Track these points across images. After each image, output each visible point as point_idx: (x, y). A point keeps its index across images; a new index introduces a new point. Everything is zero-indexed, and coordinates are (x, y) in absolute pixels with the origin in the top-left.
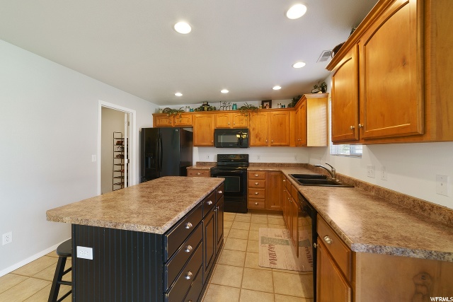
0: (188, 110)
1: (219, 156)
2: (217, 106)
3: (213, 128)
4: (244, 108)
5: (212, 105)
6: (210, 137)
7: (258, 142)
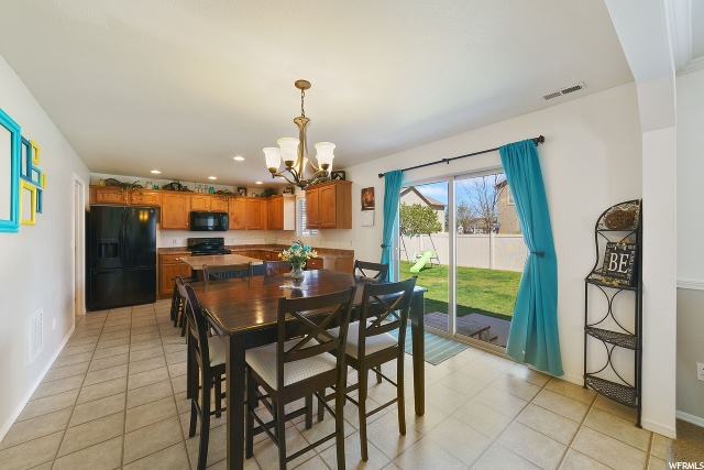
0: (150, 187)
1: (189, 240)
2: (191, 186)
3: (188, 210)
4: (220, 193)
5: (183, 184)
6: (184, 220)
7: (236, 226)
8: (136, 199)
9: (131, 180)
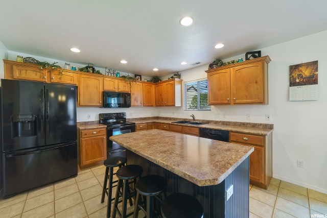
0: (68, 68)
1: (100, 115)
2: (102, 71)
3: (101, 90)
4: (124, 77)
7: (136, 104)
8: (55, 78)
9: (51, 61)
